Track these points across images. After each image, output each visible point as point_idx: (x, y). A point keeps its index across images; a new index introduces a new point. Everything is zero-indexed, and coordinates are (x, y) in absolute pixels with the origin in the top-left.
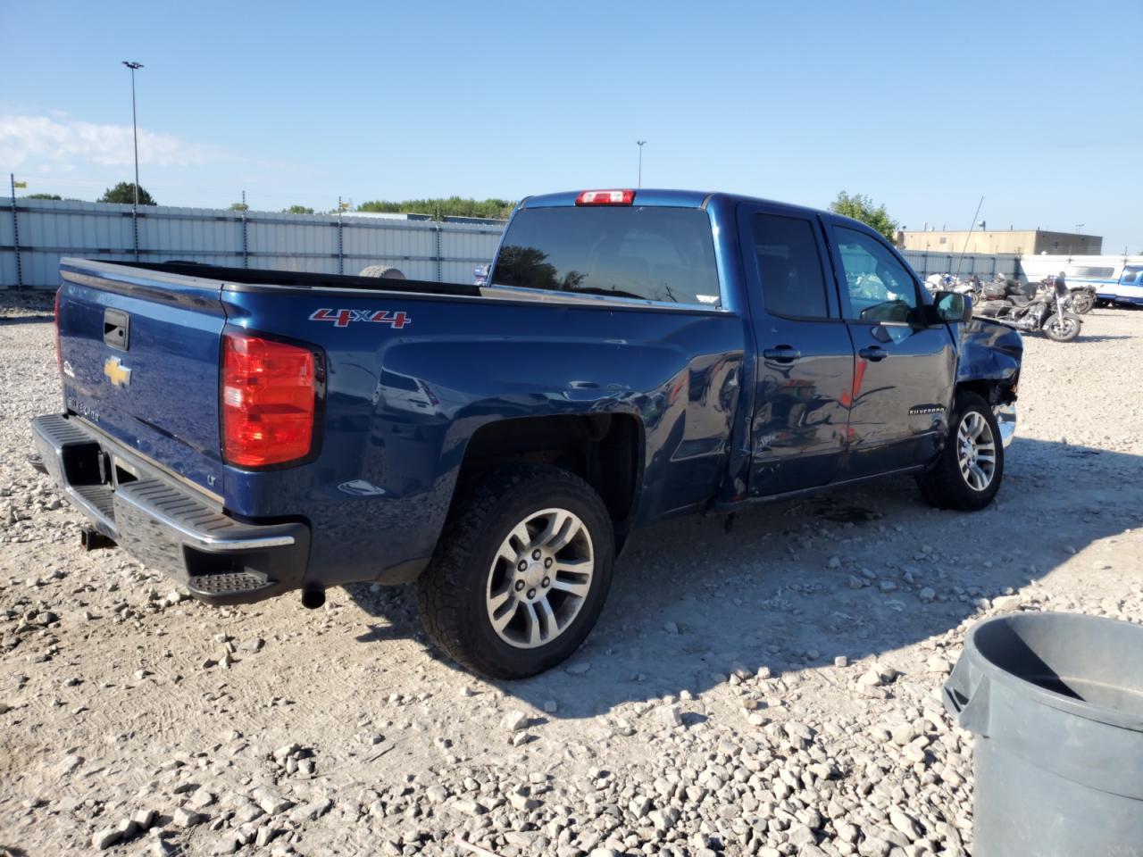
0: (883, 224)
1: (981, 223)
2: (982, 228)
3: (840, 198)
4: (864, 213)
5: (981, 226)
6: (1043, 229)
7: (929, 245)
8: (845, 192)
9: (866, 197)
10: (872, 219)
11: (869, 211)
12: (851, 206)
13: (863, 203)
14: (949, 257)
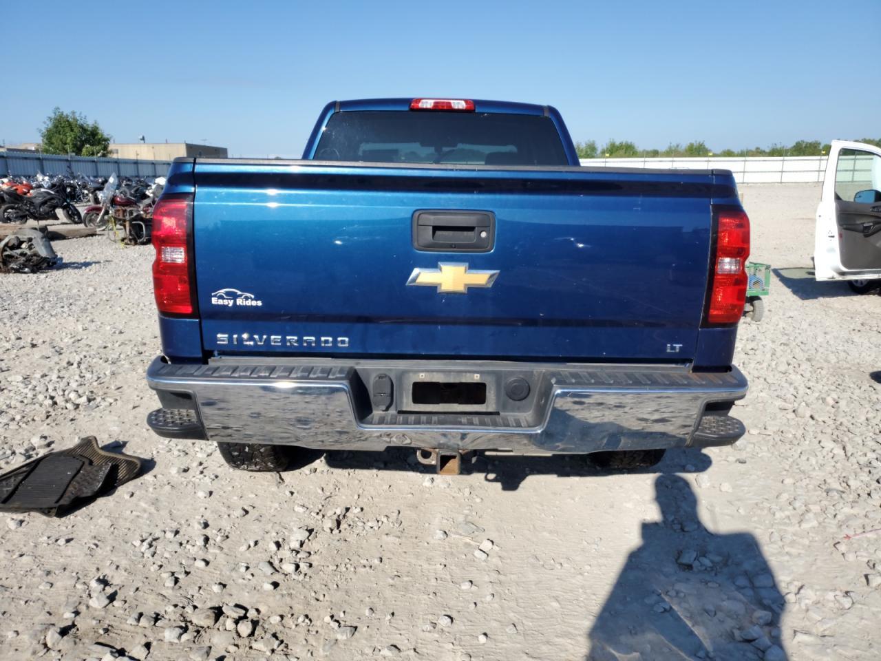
0: (100, 137)
1: (141, 137)
2: (142, 142)
3: (55, 113)
4: (82, 127)
5: (141, 139)
6: (189, 142)
7: (137, 155)
8: (58, 108)
9: (81, 113)
10: (89, 133)
11: (85, 125)
12: (68, 121)
13: (78, 118)
14: (153, 164)
